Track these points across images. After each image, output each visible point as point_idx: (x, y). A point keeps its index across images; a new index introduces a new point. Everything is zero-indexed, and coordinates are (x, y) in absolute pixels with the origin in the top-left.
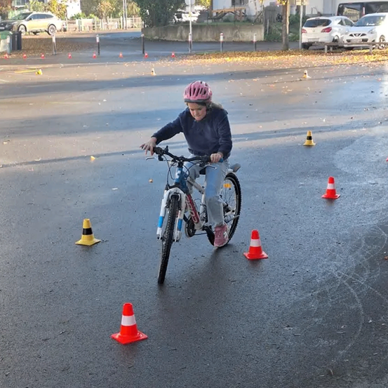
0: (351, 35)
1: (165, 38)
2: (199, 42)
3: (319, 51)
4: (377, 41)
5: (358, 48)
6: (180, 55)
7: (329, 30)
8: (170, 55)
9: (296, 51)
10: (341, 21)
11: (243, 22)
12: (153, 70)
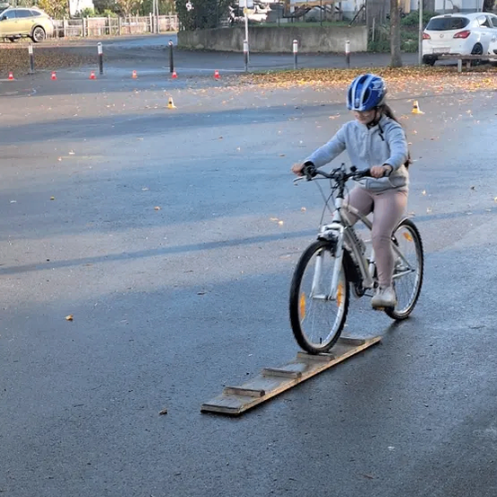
1: (213, 48)
3: (448, 68)
6: (227, 74)
7: (466, 34)
8: (212, 76)
9: (412, 69)
10: (487, 21)
11: (337, 21)
12: (172, 100)
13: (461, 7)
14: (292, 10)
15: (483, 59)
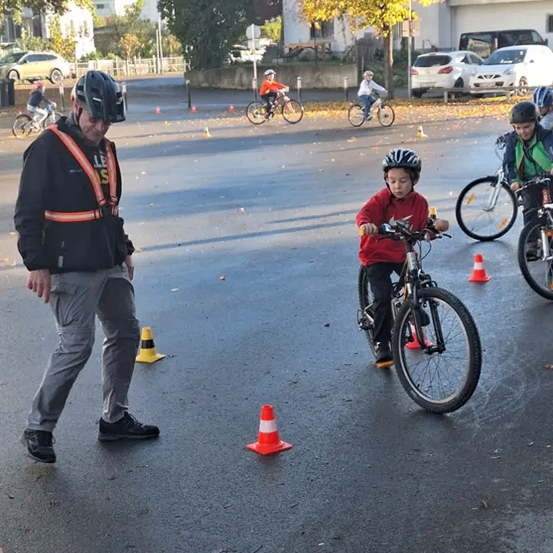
0: (480, 77)
1: (219, 85)
3: (435, 100)
4: (517, 84)
5: (491, 95)
6: (242, 109)
7: (449, 70)
8: (228, 109)
9: (404, 101)
10: (465, 58)
11: (328, 60)
13: (438, 46)
14: (287, 51)
15: (465, 91)
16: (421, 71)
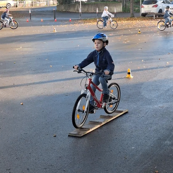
1: (69, 11)
2: (87, 13)
3: (150, 18)
7: (157, 6)
8: (69, 20)
9: (138, 18)
10: (164, 1)
11: (112, 1)
12: (55, 29)
15: (162, 14)
16: (145, 6)
